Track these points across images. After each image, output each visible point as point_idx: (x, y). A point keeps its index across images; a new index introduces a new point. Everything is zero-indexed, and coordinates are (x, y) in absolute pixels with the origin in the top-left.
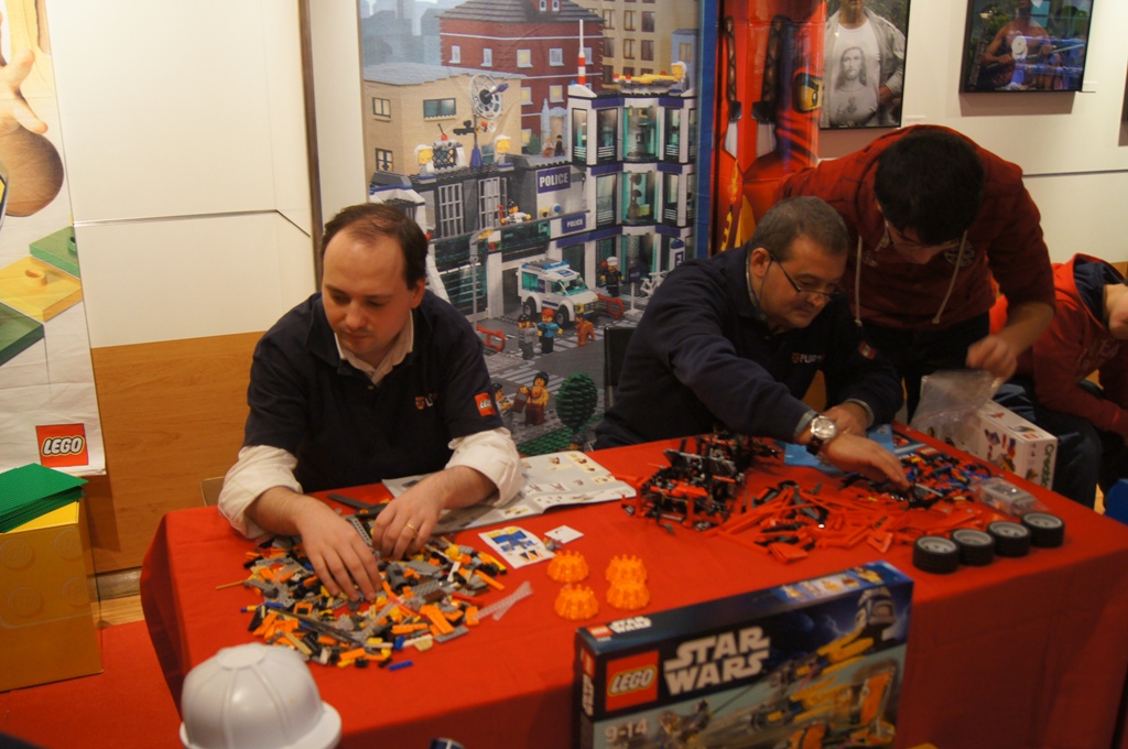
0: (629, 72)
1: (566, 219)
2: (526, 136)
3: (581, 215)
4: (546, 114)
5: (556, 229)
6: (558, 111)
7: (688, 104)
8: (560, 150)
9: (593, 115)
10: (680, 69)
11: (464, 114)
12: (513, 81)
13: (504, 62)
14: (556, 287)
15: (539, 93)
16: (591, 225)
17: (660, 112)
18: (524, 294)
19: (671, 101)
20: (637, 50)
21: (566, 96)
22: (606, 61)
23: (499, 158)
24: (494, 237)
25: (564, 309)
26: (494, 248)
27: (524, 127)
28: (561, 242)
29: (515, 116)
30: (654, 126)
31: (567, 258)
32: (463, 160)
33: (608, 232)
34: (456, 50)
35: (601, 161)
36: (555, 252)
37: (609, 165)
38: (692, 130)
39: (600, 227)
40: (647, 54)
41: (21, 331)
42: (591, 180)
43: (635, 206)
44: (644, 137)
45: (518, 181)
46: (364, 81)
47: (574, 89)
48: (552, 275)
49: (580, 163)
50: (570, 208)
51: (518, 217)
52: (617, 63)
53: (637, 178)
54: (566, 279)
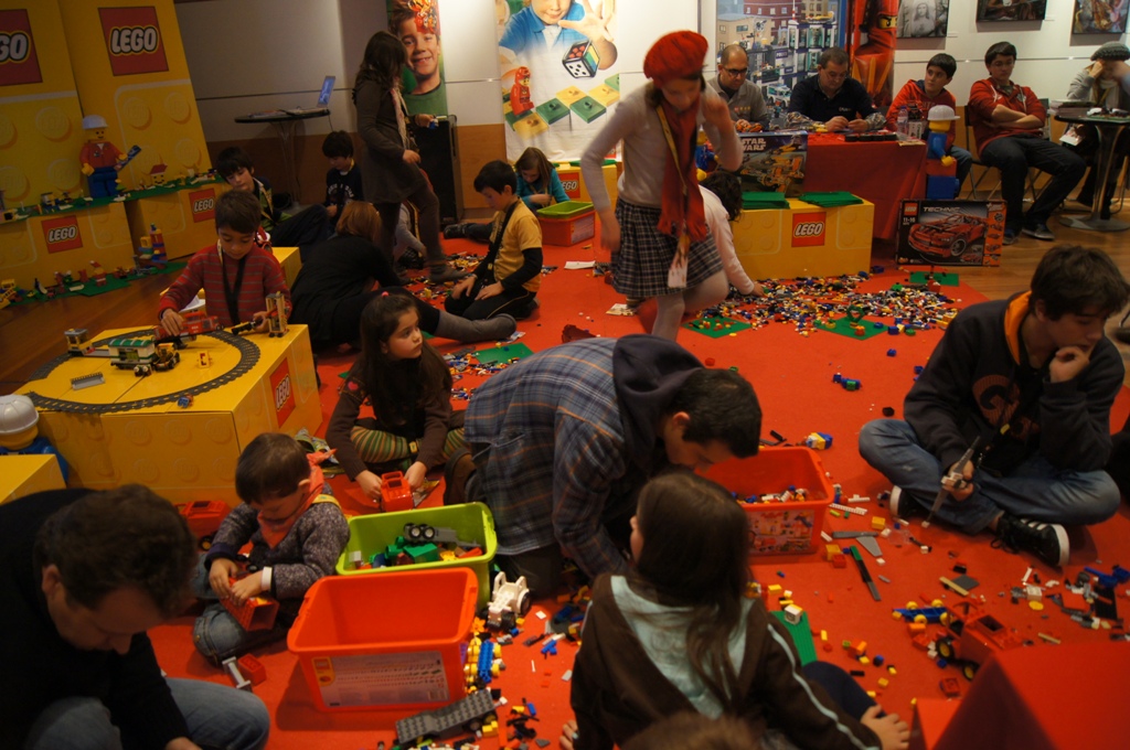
0: (812, 15)
1: (786, 69)
2: (772, 38)
3: (792, 68)
4: (780, 30)
5: (782, 72)
6: (784, 30)
7: (834, 27)
8: (784, 43)
9: (797, 31)
10: (832, 14)
11: (751, 31)
12: (769, 19)
13: (766, 12)
14: (781, 94)
15: (778, 23)
16: (795, 71)
17: (823, 30)
18: (769, 96)
19: (827, 26)
20: (815, 7)
21: (787, 24)
22: (803, 12)
23: (762, 46)
24: (760, 74)
25: (784, 102)
26: (759, 78)
27: (772, 34)
28: (783, 77)
29: (769, 31)
30: (820, 35)
31: (785, 83)
32: (749, 47)
33: (801, 73)
34: (749, 9)
35: (800, 48)
36: (781, 81)
37: (803, 49)
38: (836, 37)
39: (799, 72)
40: (819, 8)
41: (599, 110)
42: (796, 55)
43: (813, 65)
44: (817, 39)
45: (769, 55)
46: (717, 20)
47: (791, 22)
48: (780, 89)
49: (792, 48)
50: (788, 65)
51: (768, 67)
52: (807, 12)
53: (814, 55)
54: (785, 91)
